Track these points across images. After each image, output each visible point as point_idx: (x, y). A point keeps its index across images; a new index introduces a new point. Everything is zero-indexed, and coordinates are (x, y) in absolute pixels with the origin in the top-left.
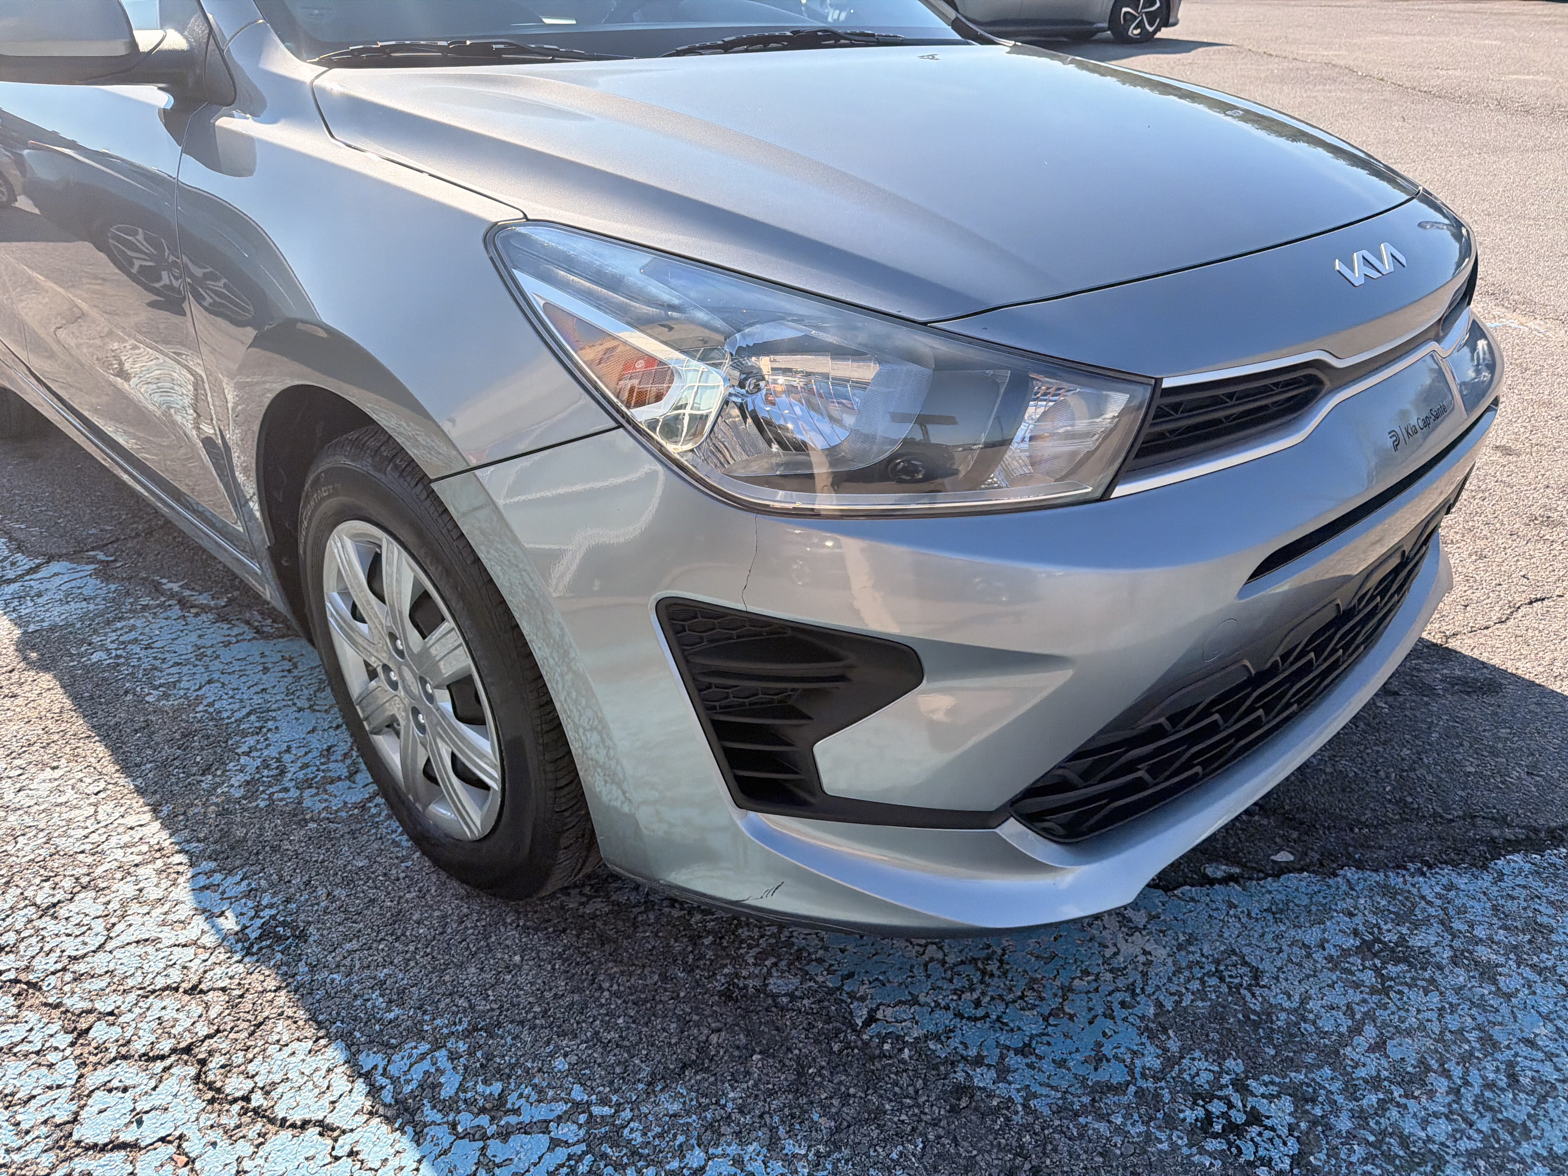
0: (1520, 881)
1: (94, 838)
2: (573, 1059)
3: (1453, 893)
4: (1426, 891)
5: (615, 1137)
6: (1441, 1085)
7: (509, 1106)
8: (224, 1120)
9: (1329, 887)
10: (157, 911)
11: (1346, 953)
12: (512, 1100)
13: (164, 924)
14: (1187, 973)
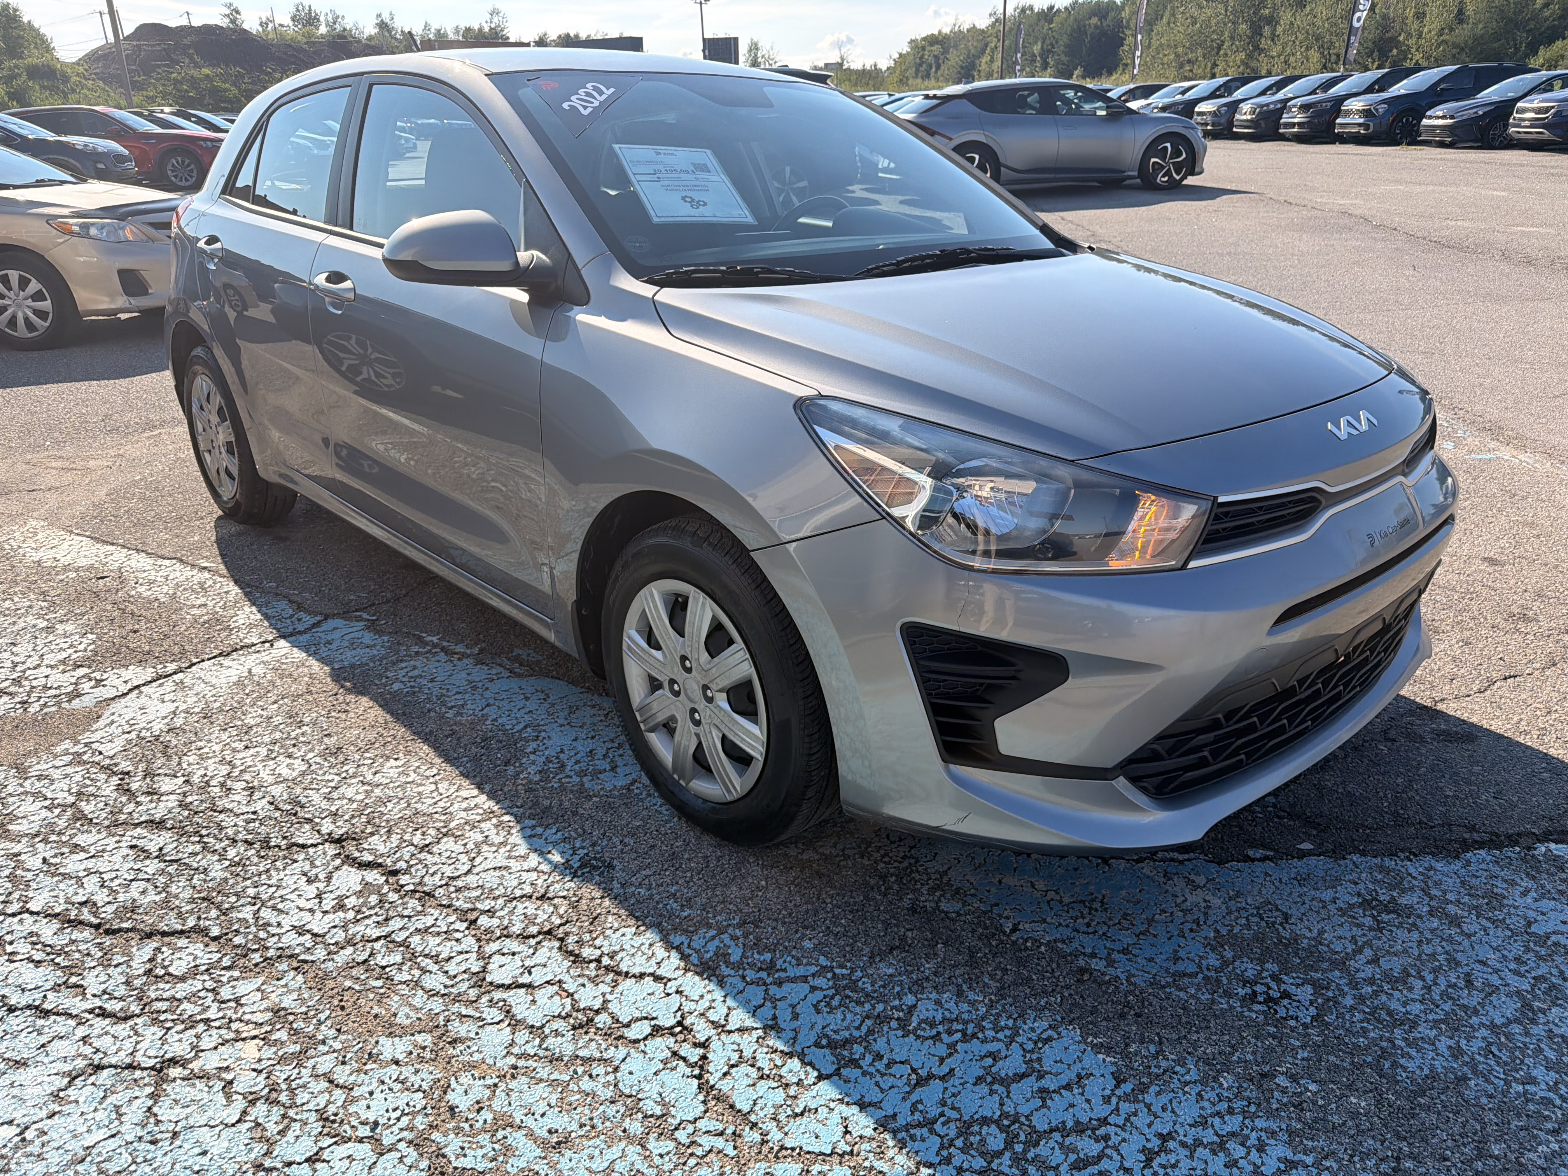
0: (1483, 866)
1: (441, 804)
2: (817, 942)
3: (1432, 872)
4: (1412, 870)
5: (853, 985)
6: (1419, 984)
7: (778, 967)
8: (587, 972)
9: (1340, 865)
10: (502, 850)
11: (1351, 906)
12: (779, 963)
13: (509, 857)
14: (1236, 914)
